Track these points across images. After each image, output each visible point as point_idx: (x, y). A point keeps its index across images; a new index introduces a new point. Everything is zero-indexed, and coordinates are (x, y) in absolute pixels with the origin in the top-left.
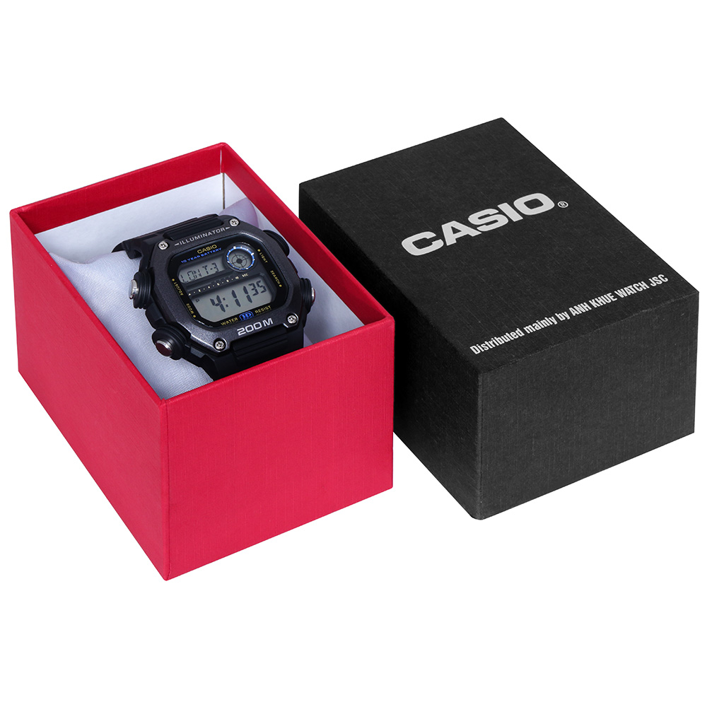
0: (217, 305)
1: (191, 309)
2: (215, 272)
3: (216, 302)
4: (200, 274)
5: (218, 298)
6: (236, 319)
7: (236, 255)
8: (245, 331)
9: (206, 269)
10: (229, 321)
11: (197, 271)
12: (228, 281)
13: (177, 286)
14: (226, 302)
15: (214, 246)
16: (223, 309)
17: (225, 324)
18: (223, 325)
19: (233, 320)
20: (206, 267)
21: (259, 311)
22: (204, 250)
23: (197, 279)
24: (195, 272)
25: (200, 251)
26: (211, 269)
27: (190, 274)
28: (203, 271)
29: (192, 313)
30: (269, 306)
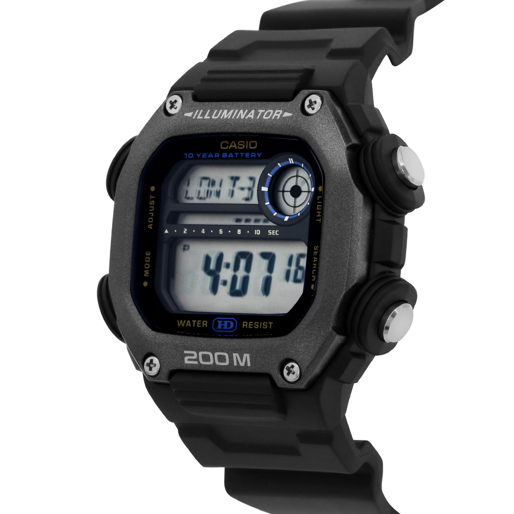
0: (211, 273)
1: (147, 266)
2: (247, 199)
3: (212, 266)
4: (218, 194)
5: (220, 257)
6: (205, 323)
7: (297, 176)
8: (197, 359)
9: (234, 185)
10: (194, 321)
11: (217, 183)
12: (239, 232)
13: (152, 205)
14: (226, 274)
15: (253, 145)
16: (214, 289)
17: (183, 325)
18: (179, 325)
19: (198, 324)
20: (235, 179)
21: (250, 325)
22: (233, 145)
23: (208, 201)
24: (214, 183)
25: (224, 145)
26: (242, 189)
27: (205, 183)
28: (227, 186)
29: (145, 275)
30: (271, 323)
